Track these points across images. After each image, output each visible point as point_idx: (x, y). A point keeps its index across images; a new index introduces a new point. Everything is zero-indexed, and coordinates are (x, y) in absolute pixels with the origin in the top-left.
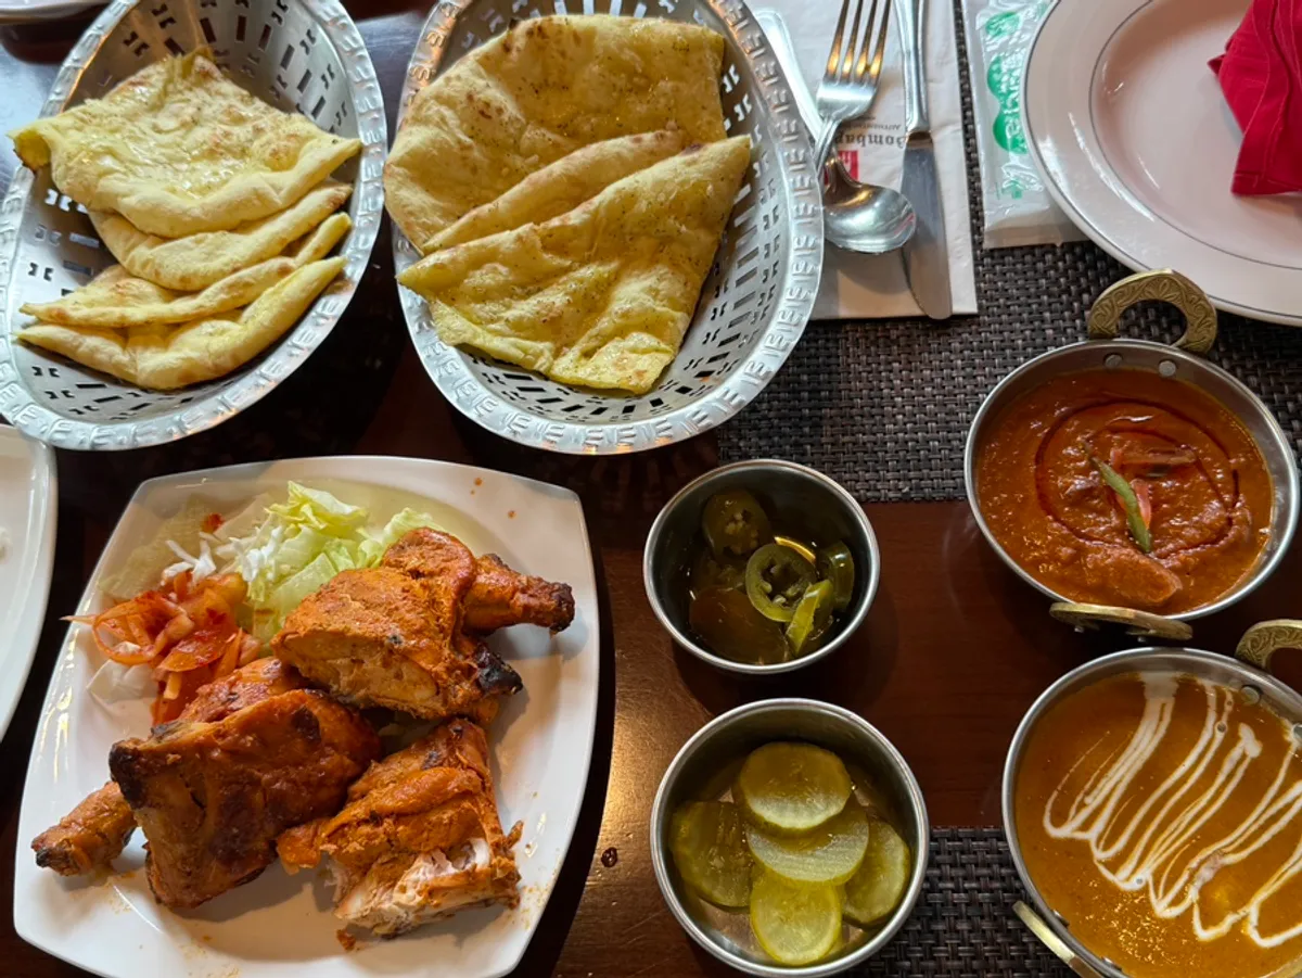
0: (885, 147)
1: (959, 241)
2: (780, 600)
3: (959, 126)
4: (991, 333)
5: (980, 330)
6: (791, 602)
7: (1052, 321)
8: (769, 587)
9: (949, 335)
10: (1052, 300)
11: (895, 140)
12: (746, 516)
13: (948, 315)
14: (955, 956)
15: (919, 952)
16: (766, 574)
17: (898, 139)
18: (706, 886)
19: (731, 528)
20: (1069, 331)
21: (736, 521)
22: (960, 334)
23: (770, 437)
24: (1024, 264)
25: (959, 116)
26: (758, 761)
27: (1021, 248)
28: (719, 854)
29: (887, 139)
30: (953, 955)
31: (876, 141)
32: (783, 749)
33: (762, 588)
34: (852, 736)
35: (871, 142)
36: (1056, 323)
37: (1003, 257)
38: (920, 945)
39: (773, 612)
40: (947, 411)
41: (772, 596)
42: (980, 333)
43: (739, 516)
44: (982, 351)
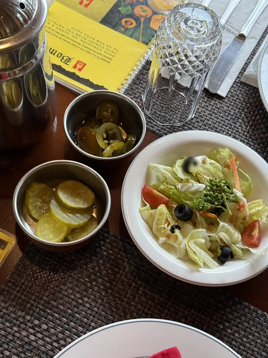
0: (230, 34)
1: (233, 74)
2: (107, 142)
3: (257, 41)
4: (225, 106)
5: (223, 103)
6: (109, 144)
7: (246, 113)
8: (105, 136)
9: (212, 99)
10: (250, 106)
11: (235, 34)
12: (112, 112)
13: (215, 93)
14: (93, 269)
15: (84, 262)
16: (107, 132)
17: (236, 34)
18: (31, 207)
19: (105, 113)
20: (249, 118)
21: (108, 112)
22: (216, 101)
23: (137, 99)
24: (249, 91)
25: (259, 38)
26: (70, 183)
27: (252, 86)
28: (41, 202)
29: (232, 32)
30: (93, 268)
31: (228, 31)
32: (80, 184)
33: (102, 134)
34: (101, 190)
35: (227, 30)
36: (247, 114)
37: (244, 86)
38: (85, 260)
39: (101, 143)
40: (196, 121)
41: (104, 139)
42: (222, 104)
43: (110, 111)
44: (219, 109)
